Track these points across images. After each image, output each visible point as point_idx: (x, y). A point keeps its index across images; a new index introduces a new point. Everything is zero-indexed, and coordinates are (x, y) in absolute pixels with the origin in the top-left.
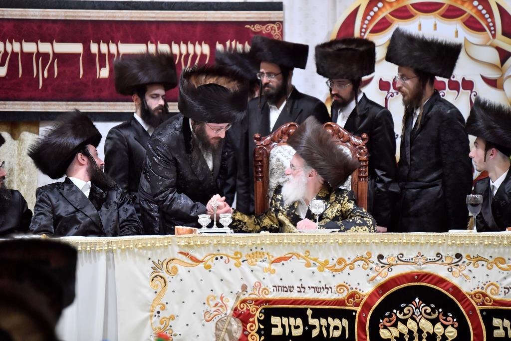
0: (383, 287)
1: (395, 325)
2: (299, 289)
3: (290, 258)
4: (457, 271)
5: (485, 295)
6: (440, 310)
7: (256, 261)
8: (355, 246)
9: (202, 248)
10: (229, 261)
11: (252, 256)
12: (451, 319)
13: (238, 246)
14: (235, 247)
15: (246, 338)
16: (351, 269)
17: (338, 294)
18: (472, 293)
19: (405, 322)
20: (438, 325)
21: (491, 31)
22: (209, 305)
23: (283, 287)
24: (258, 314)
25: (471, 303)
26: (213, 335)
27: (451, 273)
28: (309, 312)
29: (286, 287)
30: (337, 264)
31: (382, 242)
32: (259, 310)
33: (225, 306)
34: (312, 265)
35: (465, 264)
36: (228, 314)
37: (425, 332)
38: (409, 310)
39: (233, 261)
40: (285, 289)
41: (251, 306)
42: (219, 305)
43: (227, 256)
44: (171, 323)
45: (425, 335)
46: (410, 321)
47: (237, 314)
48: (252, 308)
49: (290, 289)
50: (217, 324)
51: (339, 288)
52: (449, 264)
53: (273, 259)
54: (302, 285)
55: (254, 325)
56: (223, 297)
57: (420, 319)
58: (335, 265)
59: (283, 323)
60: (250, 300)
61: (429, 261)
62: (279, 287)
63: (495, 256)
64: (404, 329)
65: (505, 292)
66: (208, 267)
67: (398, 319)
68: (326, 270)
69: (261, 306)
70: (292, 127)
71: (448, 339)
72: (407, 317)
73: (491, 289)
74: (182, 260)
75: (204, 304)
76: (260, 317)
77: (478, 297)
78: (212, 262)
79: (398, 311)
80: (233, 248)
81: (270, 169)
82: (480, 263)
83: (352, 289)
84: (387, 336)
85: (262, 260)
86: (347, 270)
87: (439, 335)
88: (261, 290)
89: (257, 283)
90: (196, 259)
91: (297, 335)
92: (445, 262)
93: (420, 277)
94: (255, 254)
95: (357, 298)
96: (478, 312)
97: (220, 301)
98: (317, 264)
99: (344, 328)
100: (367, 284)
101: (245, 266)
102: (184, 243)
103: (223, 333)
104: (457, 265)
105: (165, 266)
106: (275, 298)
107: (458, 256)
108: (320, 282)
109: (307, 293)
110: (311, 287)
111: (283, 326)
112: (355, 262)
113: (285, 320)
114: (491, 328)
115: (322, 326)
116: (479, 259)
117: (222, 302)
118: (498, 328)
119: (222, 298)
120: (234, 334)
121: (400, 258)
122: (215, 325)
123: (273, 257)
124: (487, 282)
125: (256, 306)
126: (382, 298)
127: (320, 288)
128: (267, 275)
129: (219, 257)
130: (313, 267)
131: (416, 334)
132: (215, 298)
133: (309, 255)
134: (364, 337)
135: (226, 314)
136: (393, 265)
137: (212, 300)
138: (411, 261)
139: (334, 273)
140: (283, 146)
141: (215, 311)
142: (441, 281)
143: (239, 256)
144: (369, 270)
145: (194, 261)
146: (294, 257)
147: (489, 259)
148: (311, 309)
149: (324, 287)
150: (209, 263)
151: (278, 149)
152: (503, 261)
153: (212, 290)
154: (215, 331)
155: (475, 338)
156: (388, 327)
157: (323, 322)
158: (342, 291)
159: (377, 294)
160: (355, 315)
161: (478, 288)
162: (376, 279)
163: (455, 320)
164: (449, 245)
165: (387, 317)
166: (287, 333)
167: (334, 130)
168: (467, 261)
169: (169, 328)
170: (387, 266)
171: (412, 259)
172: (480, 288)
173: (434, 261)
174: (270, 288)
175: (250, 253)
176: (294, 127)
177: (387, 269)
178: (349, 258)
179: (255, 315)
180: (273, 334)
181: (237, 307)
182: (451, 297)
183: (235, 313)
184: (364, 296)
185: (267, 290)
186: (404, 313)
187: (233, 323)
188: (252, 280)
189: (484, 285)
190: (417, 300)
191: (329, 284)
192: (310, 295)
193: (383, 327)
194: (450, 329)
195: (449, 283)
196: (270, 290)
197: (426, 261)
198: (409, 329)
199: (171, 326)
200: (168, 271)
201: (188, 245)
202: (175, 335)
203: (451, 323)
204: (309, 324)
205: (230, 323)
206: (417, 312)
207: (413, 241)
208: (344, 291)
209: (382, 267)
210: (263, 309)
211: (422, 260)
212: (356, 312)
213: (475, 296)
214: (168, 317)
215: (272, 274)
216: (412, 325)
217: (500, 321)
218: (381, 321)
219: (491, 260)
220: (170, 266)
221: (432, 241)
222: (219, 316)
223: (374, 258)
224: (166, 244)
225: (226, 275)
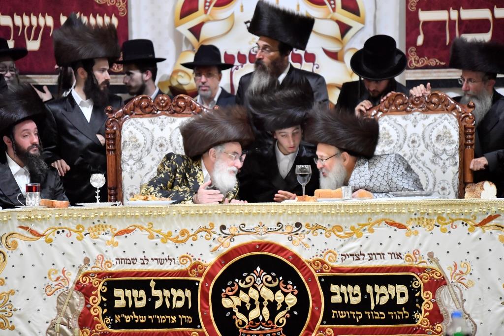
0: (226, 257)
1: (237, 294)
2: (142, 262)
3: (133, 230)
4: (297, 240)
5: (323, 263)
6: (281, 278)
7: (99, 234)
8: (198, 218)
9: (44, 222)
10: (71, 235)
11: (94, 229)
12: (291, 287)
13: (80, 219)
14: (78, 220)
15: (88, 311)
16: (194, 240)
17: (181, 265)
18: (311, 260)
19: (246, 291)
20: (279, 293)
21: (331, 4)
22: (50, 279)
23: (126, 259)
24: (101, 287)
25: (310, 271)
26: (55, 310)
27: (291, 242)
28: (152, 284)
29: (129, 259)
30: (180, 236)
31: (224, 212)
32: (102, 283)
33: (67, 279)
34: (155, 236)
35: (305, 233)
36: (70, 288)
37: (266, 300)
38: (251, 279)
39: (75, 235)
40: (128, 262)
41: (93, 279)
42: (61, 278)
43: (69, 230)
44: (11, 298)
45: (265, 303)
46: (251, 289)
47: (79, 287)
48: (95, 281)
49: (134, 261)
50: (58, 298)
51: (182, 259)
52: (289, 233)
53: (116, 232)
54: (145, 257)
55: (97, 298)
56: (65, 271)
57: (262, 287)
58: (178, 237)
59: (126, 295)
60: (92, 273)
61: (270, 230)
62: (122, 259)
63: (333, 224)
64: (246, 298)
65: (342, 259)
66: (49, 241)
67: (240, 288)
68: (169, 241)
69: (104, 279)
70: (144, 100)
71: (288, 306)
72: (248, 286)
73: (329, 257)
74: (21, 234)
75: (46, 278)
76: (103, 290)
77: (316, 264)
78: (54, 235)
79: (240, 281)
80: (75, 222)
81: (122, 142)
82: (319, 231)
83: (195, 259)
84: (229, 305)
85: (104, 233)
86: (190, 241)
87: (280, 303)
88: (104, 262)
89: (100, 256)
90: (37, 233)
91: (140, 307)
92: (285, 231)
93: (261, 246)
94: (97, 227)
95: (200, 269)
96: (317, 279)
97: (62, 275)
98: (161, 236)
99: (186, 298)
100: (210, 254)
101: (87, 239)
102: (25, 216)
103: (65, 307)
104: (297, 234)
105: (4, 240)
106: (118, 271)
107: (298, 225)
108: (163, 253)
109: (150, 265)
110: (154, 258)
111: (126, 299)
112: (198, 233)
113: (128, 292)
114: (328, 294)
115: (165, 297)
116: (318, 227)
117: (64, 275)
118: (335, 294)
119: (63, 272)
120: (76, 308)
121: (242, 229)
122: (56, 299)
123: (115, 229)
124: (325, 250)
125: (98, 279)
126: (225, 268)
127: (164, 260)
128: (109, 248)
129: (61, 231)
130: (156, 238)
131: (257, 303)
132: (56, 272)
133: (151, 227)
134: (207, 307)
135: (68, 288)
136: (235, 235)
137: (53, 274)
138: (252, 231)
139: (177, 244)
140: (135, 119)
141: (56, 285)
142: (281, 250)
143: (81, 229)
144: (211, 240)
145: (35, 235)
146: (137, 229)
147: (327, 227)
148: (154, 280)
149: (167, 258)
150: (51, 236)
151: (130, 122)
152: (340, 229)
153: (53, 264)
154: (56, 305)
155: (314, 304)
156: (231, 297)
157: (167, 293)
158: (185, 262)
159: (219, 264)
160: (198, 286)
161: (317, 256)
162: (219, 249)
163: (295, 287)
164: (288, 214)
165: (229, 286)
166: (130, 305)
167: (187, 102)
168: (307, 230)
169: (8, 303)
170: (229, 236)
171: (254, 229)
172: (319, 255)
173: (276, 231)
174: (113, 261)
175: (93, 226)
176: (146, 99)
177: (229, 240)
178: (192, 230)
179: (97, 288)
180: (116, 306)
181: (79, 280)
182: (291, 265)
183: (77, 287)
184: (207, 267)
185: (111, 263)
186: (246, 282)
187: (75, 297)
188: (95, 253)
189: (323, 252)
190: (258, 269)
191: (172, 255)
192: (153, 267)
193: (225, 296)
194: (290, 296)
195: (289, 251)
196: (113, 263)
197: (267, 231)
198: (250, 298)
199: (10, 301)
200: (7, 246)
201: (29, 219)
202: (15, 310)
203: (291, 290)
204: (153, 295)
205: (72, 297)
206: (258, 281)
207: (254, 212)
208: (187, 261)
209: (224, 237)
210: (106, 282)
211: (263, 230)
212: (198, 282)
213: (314, 264)
214: (7, 292)
215: (115, 247)
216: (253, 293)
217: (337, 287)
218: (224, 290)
219: (329, 228)
220: (10, 241)
221: (273, 211)
222: (61, 289)
223: (217, 229)
224: (5, 219)
225: (69, 249)
